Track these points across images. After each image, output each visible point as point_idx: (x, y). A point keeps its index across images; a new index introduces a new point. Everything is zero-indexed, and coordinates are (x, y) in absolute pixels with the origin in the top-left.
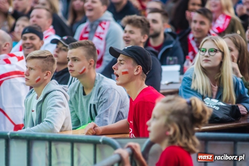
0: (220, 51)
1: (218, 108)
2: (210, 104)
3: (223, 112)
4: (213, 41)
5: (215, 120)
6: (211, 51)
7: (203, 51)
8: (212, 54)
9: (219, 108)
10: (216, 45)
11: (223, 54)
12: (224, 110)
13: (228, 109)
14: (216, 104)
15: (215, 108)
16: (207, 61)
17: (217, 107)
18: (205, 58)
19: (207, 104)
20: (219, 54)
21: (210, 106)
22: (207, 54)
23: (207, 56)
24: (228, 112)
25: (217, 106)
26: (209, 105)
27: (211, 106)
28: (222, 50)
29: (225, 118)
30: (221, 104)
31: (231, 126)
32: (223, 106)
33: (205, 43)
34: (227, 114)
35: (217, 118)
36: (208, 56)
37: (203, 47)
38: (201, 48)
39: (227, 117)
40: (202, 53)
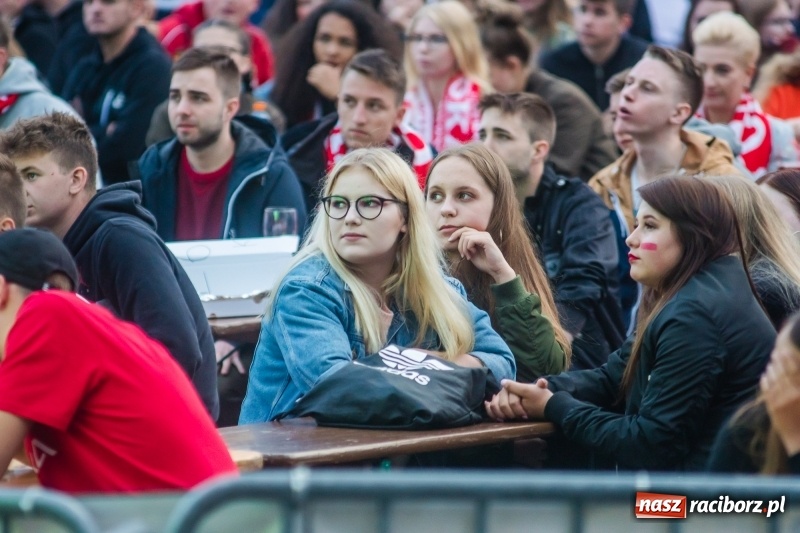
0: (395, 200)
1: (424, 380)
2: (400, 367)
3: (444, 392)
4: (369, 168)
5: (417, 418)
6: (365, 202)
7: (337, 204)
8: (369, 212)
9: (428, 379)
10: (381, 182)
11: (406, 209)
12: (448, 386)
13: (460, 381)
14: (420, 366)
15: (417, 380)
16: (354, 238)
17: (421, 377)
18: (346, 230)
19: (388, 367)
20: (392, 212)
21: (398, 373)
22: (352, 215)
23: (354, 224)
24: (459, 392)
25: (422, 371)
26: (396, 368)
27: (404, 374)
28: (401, 197)
29: (448, 412)
30: (437, 365)
31: (469, 440)
32: (441, 371)
33: (342, 179)
34: (457, 398)
35: (424, 413)
36: (358, 221)
37: (337, 191)
38: (330, 197)
39: (456, 407)
40: (333, 211)
